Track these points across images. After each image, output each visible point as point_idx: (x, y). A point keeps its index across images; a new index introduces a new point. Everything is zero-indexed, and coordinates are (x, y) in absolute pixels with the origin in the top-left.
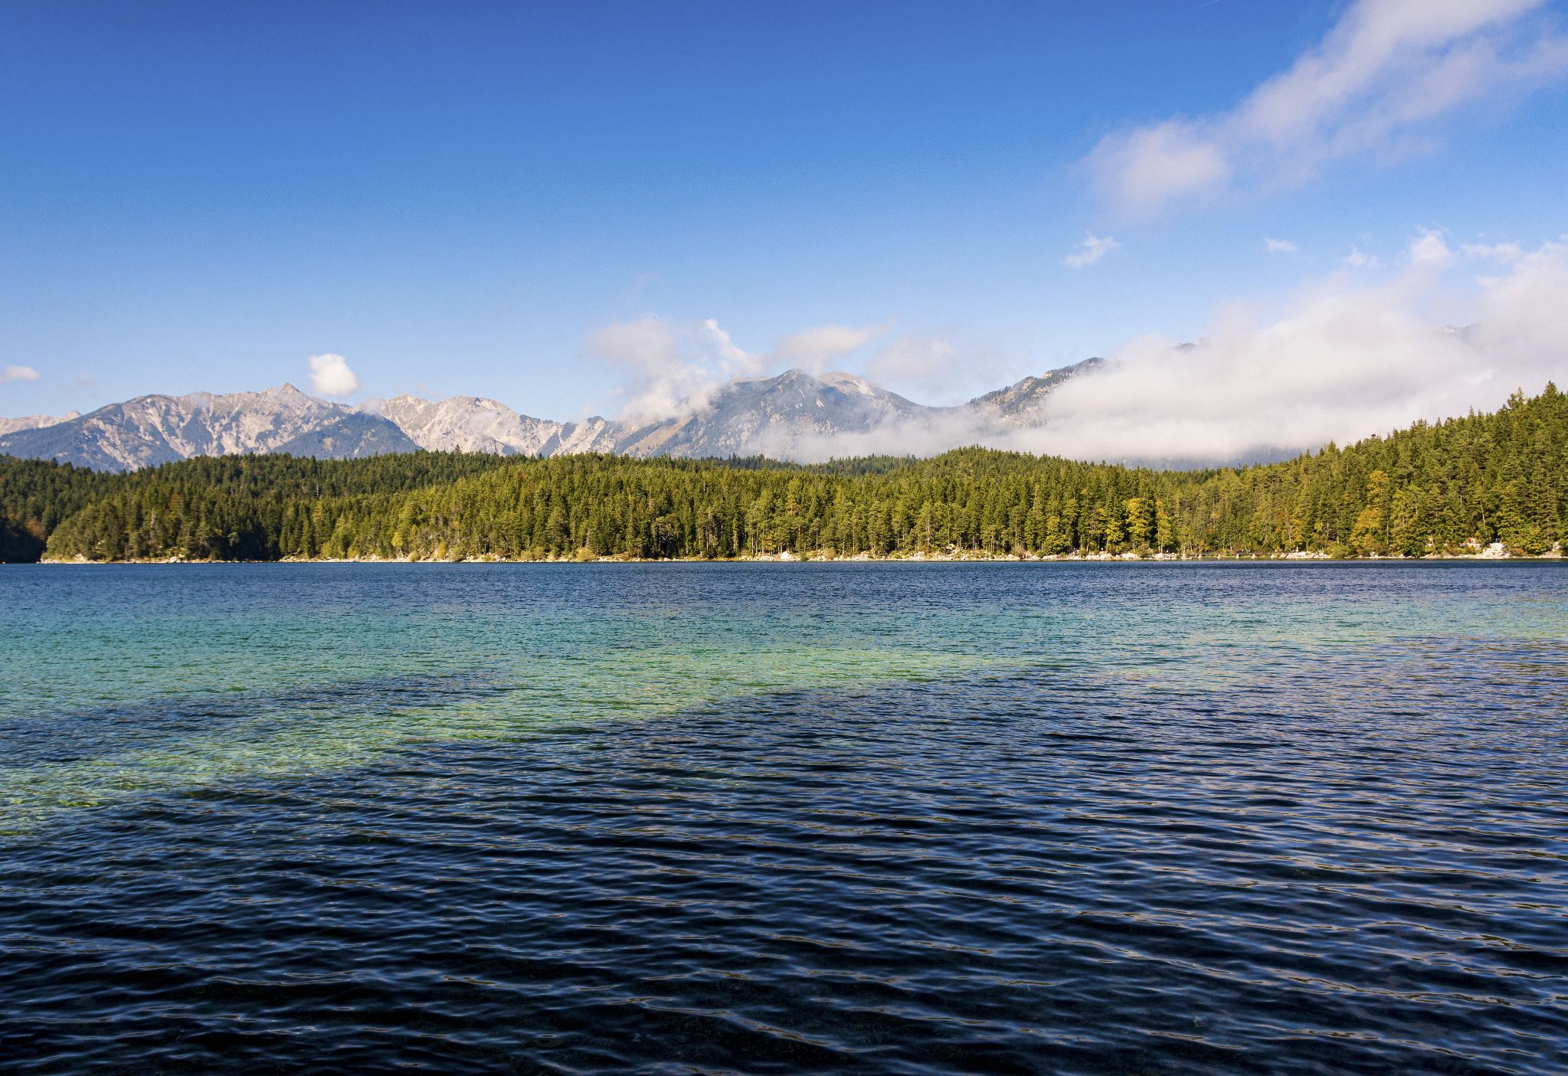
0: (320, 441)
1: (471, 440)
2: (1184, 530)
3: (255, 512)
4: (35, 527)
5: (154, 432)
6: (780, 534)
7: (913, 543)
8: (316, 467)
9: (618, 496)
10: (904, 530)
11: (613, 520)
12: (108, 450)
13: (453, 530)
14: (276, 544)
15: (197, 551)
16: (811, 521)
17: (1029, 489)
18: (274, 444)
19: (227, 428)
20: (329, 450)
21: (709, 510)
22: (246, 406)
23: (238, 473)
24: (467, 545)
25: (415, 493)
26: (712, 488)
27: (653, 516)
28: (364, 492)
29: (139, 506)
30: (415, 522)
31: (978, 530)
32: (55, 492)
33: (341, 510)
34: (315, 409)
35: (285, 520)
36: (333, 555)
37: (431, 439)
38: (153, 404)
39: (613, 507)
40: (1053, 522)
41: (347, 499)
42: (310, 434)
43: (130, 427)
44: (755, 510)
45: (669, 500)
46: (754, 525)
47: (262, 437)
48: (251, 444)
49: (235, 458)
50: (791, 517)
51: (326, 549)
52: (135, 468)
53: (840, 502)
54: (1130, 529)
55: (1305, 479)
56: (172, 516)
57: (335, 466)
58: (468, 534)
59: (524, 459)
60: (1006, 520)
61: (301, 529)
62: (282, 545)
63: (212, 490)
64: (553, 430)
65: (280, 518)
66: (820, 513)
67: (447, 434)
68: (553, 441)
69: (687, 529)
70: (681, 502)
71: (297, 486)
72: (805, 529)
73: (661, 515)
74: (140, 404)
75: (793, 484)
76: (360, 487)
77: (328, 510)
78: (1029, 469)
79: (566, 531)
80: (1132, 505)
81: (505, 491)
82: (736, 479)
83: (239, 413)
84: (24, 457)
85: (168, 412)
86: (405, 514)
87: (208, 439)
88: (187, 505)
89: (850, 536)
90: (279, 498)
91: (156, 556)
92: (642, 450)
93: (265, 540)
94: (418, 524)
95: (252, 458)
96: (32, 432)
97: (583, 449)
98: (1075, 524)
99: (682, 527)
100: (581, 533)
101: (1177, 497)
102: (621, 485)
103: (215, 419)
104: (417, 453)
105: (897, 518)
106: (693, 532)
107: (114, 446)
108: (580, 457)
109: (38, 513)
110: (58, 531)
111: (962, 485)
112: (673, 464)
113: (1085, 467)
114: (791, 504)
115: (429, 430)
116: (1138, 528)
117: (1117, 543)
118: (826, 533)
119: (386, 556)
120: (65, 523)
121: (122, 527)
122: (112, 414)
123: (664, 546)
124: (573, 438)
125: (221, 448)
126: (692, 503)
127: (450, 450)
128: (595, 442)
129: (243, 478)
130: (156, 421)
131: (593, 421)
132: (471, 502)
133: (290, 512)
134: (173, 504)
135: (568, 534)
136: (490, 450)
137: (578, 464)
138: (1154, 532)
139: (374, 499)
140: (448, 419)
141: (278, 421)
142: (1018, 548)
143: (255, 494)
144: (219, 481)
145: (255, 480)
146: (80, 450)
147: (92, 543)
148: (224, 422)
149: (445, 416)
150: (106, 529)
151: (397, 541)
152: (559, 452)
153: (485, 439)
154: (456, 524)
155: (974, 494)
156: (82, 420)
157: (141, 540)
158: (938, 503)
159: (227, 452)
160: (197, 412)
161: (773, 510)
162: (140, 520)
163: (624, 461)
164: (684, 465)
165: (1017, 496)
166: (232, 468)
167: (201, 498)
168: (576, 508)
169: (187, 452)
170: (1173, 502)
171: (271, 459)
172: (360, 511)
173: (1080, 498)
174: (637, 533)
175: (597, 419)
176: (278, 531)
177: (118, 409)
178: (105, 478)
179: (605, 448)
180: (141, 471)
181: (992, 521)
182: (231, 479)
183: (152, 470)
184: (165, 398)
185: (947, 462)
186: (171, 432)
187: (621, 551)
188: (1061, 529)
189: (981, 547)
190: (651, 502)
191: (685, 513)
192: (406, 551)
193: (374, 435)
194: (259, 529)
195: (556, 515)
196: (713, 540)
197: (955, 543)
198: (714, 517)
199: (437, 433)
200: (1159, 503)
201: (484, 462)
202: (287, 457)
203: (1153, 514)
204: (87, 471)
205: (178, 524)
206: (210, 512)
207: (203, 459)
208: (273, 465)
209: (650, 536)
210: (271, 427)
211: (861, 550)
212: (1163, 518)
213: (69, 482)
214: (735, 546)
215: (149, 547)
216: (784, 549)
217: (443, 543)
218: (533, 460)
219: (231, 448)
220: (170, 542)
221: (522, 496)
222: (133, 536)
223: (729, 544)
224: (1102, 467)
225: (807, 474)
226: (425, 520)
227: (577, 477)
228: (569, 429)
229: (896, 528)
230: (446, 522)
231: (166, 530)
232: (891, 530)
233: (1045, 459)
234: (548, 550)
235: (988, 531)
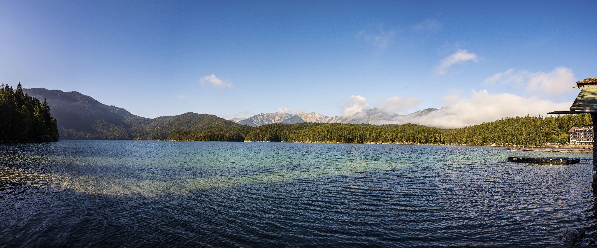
0: (288, 121)
1: (314, 120)
2: (446, 140)
3: (277, 133)
4: (244, 136)
5: (261, 119)
6: (372, 139)
7: (397, 141)
8: (287, 125)
9: (341, 131)
10: (395, 138)
11: (340, 135)
12: (254, 123)
13: (311, 137)
14: (280, 139)
15: (268, 140)
16: (378, 136)
17: (419, 131)
18: (280, 121)
19: (273, 119)
20: (290, 122)
21: (358, 134)
22: (276, 115)
23: (274, 126)
24: (313, 140)
25: (304, 130)
26: (359, 130)
27: (348, 135)
28: (295, 130)
29: (259, 132)
30: (304, 135)
31: (409, 139)
32: (246, 130)
33: (291, 133)
34: (287, 115)
35: (282, 135)
36: (290, 141)
37: (307, 120)
38: (261, 115)
39: (340, 133)
40: (423, 138)
41: (292, 131)
42: (286, 120)
43: (257, 119)
44: (367, 134)
45: (351, 132)
46: (367, 137)
47: (278, 120)
48: (277, 122)
49: (274, 124)
50: (374, 135)
51: (288, 140)
52: (258, 126)
53: (383, 133)
54: (437, 139)
55: (466, 132)
56: (263, 134)
57: (290, 125)
58: (313, 138)
59: (324, 124)
60: (414, 137)
61: (284, 136)
62: (281, 139)
63: (270, 129)
64: (329, 118)
65: (281, 135)
66: (379, 134)
67: (310, 119)
68: (329, 120)
69: (354, 138)
70: (353, 132)
71: (284, 129)
72: (376, 138)
73: (349, 134)
74: (260, 115)
75: (374, 129)
76: (295, 129)
77: (289, 133)
78: (419, 127)
79: (331, 137)
80: (437, 135)
81: (320, 129)
82: (363, 128)
83: (275, 116)
84: (242, 124)
85: (263, 116)
86: (302, 134)
87: (270, 121)
88: (266, 132)
89: (385, 139)
90: (281, 131)
91: (261, 141)
92: (345, 122)
93: (278, 138)
94: (304, 136)
95: (277, 124)
96: (244, 121)
97: (335, 122)
98: (427, 138)
99: (353, 137)
100: (334, 138)
101: (445, 133)
102: (342, 129)
103: (271, 117)
104: (305, 123)
105: (394, 136)
106: (355, 138)
107: (256, 123)
108: (334, 123)
109: (244, 134)
110: (247, 137)
111: (406, 130)
112: (352, 125)
113: (429, 128)
114: (374, 133)
115: (307, 118)
116: (438, 139)
117: (434, 142)
118: (381, 139)
119: (299, 142)
120: (248, 135)
121: (256, 135)
122: (255, 117)
123: (349, 140)
124: (333, 120)
125: (272, 122)
126: (355, 132)
127: (310, 122)
128: (337, 121)
129: (275, 128)
130: (262, 118)
131: (337, 117)
132: (314, 131)
133: (283, 133)
134: (264, 132)
135: (332, 138)
136: (318, 122)
137: (334, 125)
138: (441, 140)
139: (297, 131)
140: (310, 117)
141: (281, 117)
142: (416, 142)
143: (277, 130)
144: (271, 128)
145: (277, 128)
146: (250, 123)
147: (252, 138)
148: (272, 118)
149: (310, 116)
150: (254, 136)
151: (301, 139)
152: (330, 123)
153: (317, 120)
154: (311, 136)
155: (408, 132)
156: (251, 118)
157: (259, 138)
158: (402, 133)
159: (273, 123)
160: (268, 116)
161: (371, 134)
162: (259, 135)
163: (343, 124)
164: (354, 125)
165: (416, 133)
166: (273, 125)
167: (268, 131)
168: (333, 133)
169: (266, 123)
170: (444, 135)
171: (280, 124)
172: (294, 133)
173: (428, 133)
174: (344, 138)
175: (338, 116)
176: (280, 137)
177: (256, 116)
178: (254, 128)
179: (339, 122)
180: (259, 126)
181: (411, 137)
182: (273, 127)
183: (261, 126)
184: (263, 114)
185: (404, 125)
186: (264, 120)
187: (342, 141)
188: (424, 139)
189: (410, 142)
190: (347, 132)
191: (354, 134)
192: (302, 141)
193: (297, 120)
194: (278, 137)
195: (329, 134)
196: (359, 139)
197: (405, 141)
198: (359, 135)
199: (308, 119)
200: (442, 135)
201: (316, 124)
202: (282, 123)
203: (441, 137)
204: (251, 127)
205: (264, 135)
206: (270, 133)
207: (269, 124)
208: (280, 125)
209: (347, 138)
210: (280, 119)
211: (387, 142)
212: (442, 137)
213: (248, 128)
214: (363, 141)
215: (260, 139)
216: (372, 141)
217: (309, 139)
218: (325, 124)
219: (273, 122)
220: (263, 139)
221: (323, 131)
222: (258, 137)
223: (362, 140)
224: (432, 128)
225: (377, 127)
226: (306, 135)
227: (333, 127)
228: (332, 118)
229: (394, 138)
230: (309, 135)
231: (263, 136)
232: (393, 138)
233: (422, 126)
234: (328, 141)
235: (411, 139)
